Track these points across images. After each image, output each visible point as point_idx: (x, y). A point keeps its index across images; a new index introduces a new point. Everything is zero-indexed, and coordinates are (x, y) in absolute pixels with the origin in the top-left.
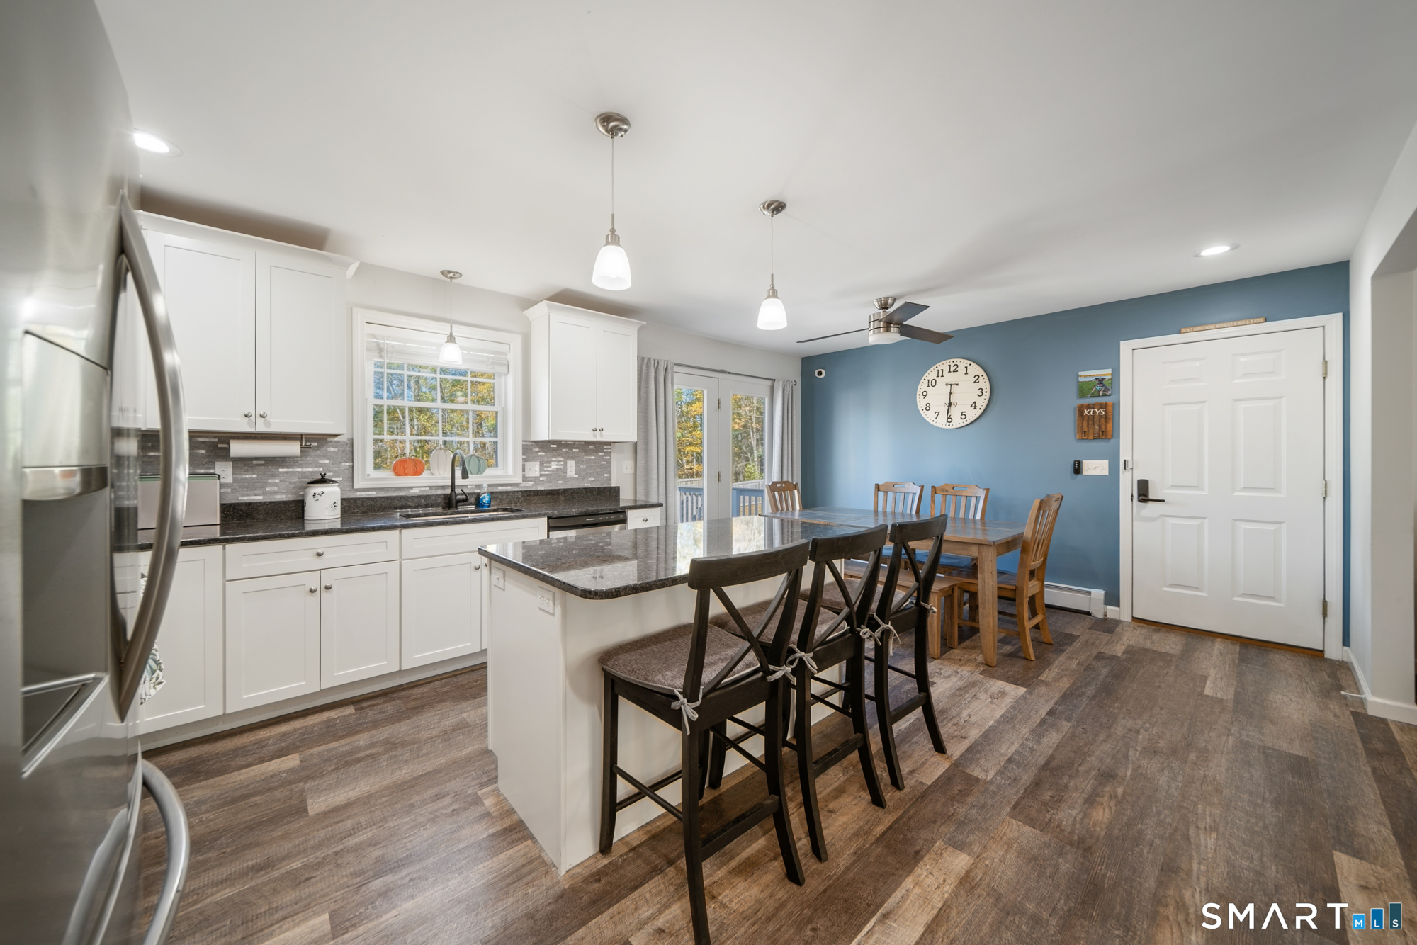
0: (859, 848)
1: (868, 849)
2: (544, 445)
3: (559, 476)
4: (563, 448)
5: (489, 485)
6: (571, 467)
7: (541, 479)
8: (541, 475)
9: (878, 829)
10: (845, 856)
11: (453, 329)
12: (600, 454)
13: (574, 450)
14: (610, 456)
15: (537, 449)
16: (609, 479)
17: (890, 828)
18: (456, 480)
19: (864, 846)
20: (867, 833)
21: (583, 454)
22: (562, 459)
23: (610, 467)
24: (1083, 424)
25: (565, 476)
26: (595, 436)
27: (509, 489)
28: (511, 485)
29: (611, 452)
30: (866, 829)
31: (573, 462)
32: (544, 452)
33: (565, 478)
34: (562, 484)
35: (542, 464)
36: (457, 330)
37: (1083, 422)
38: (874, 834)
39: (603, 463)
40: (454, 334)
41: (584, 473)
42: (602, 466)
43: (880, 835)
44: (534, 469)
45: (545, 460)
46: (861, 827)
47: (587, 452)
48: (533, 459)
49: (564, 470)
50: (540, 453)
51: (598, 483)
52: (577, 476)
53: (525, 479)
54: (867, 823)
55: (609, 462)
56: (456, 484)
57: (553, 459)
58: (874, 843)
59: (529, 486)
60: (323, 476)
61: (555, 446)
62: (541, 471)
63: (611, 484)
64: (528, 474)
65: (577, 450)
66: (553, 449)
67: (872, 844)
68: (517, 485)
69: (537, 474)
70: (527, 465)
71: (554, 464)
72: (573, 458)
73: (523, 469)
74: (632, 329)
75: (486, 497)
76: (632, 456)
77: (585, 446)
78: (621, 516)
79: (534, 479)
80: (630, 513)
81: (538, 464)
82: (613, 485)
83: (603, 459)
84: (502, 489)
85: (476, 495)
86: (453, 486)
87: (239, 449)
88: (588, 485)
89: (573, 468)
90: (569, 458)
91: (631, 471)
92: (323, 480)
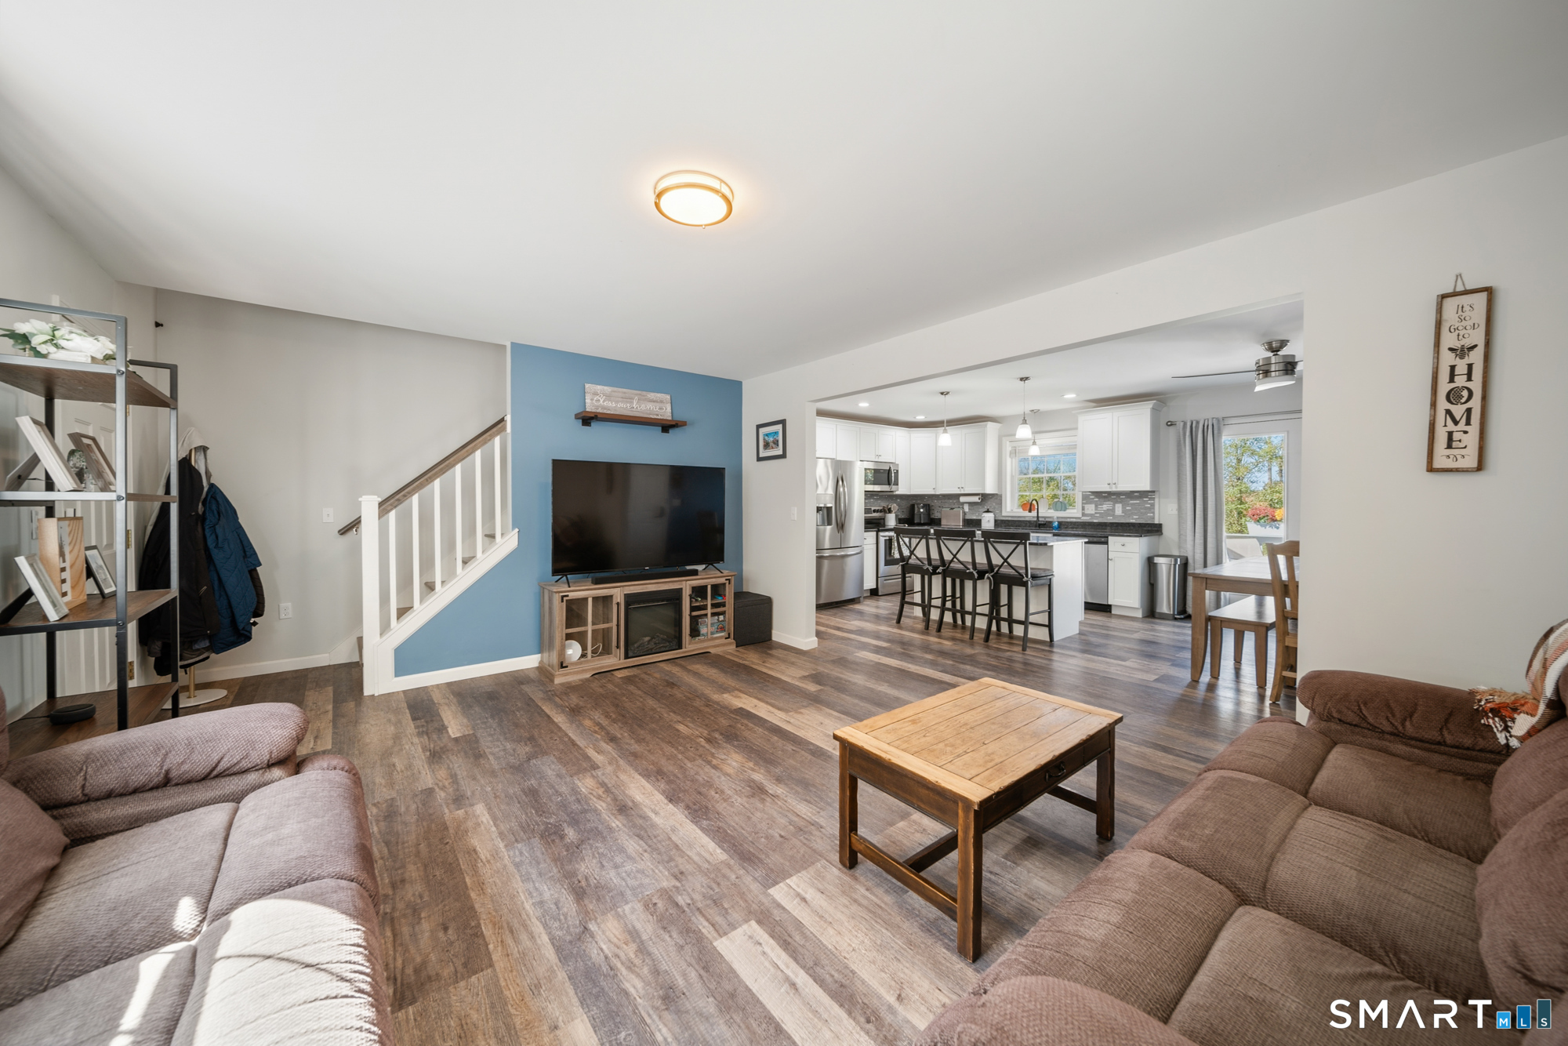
2: (1098, 494)
3: (1109, 514)
4: (1113, 497)
5: (1057, 517)
6: (1119, 509)
7: (1096, 515)
8: (1096, 513)
12: (1146, 500)
13: (1121, 497)
14: (1154, 501)
15: (1093, 498)
16: (1153, 518)
18: (1039, 514)
21: (1128, 500)
22: (1113, 503)
23: (1154, 509)
26: (1111, 488)
27: (1074, 520)
28: (1077, 518)
29: (1155, 498)
31: (1120, 505)
32: (1098, 499)
33: (1113, 515)
34: (1111, 519)
35: (1096, 506)
39: (1147, 506)
41: (1130, 512)
42: (1146, 508)
44: (1091, 509)
45: (1098, 504)
47: (1134, 498)
48: (1090, 503)
49: (1114, 510)
50: (1095, 500)
51: (1142, 520)
52: (1124, 514)
53: (1084, 514)
55: (1153, 505)
57: (1105, 503)
59: (1086, 519)
60: (989, 509)
61: (1109, 495)
62: (1095, 510)
63: (1154, 521)
64: (1086, 512)
65: (1124, 497)
66: (1105, 497)
68: (1081, 518)
69: (1093, 512)
70: (1086, 506)
71: (1106, 506)
72: (1120, 502)
73: (1083, 509)
74: (1143, 413)
75: (1056, 524)
76: (1176, 500)
77: (1131, 495)
78: (1103, 540)
79: (1091, 515)
80: (1111, 539)
81: (1093, 506)
82: (1156, 522)
83: (1146, 502)
84: (1068, 520)
85: (1051, 522)
86: (1038, 517)
87: (962, 499)
88: (1134, 521)
89: (1120, 509)
90: (1117, 502)
91: (1176, 512)
92: (988, 511)
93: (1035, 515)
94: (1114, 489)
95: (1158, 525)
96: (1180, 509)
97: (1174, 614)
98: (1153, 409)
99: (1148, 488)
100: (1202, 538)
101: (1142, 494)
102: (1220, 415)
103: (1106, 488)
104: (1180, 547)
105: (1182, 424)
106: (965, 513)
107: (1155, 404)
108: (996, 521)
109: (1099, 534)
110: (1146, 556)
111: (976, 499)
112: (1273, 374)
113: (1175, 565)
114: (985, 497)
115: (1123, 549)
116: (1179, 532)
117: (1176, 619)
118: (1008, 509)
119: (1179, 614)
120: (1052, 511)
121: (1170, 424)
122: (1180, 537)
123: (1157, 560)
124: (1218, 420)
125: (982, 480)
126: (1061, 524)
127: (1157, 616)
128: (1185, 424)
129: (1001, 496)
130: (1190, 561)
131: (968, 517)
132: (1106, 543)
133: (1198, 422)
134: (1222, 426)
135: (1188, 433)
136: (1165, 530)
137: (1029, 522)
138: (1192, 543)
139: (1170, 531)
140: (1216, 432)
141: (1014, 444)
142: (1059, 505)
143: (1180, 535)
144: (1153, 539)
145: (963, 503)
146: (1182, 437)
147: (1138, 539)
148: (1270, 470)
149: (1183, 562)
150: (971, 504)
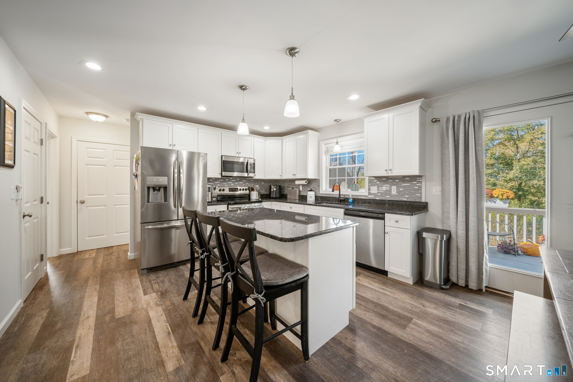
0: (197, 334)
1: (196, 337)
2: (379, 178)
3: (387, 194)
4: (390, 180)
6: (394, 190)
7: (378, 194)
8: (378, 193)
9: (203, 343)
10: (196, 330)
11: (338, 139)
12: (414, 182)
13: (396, 181)
14: (421, 184)
15: (376, 181)
16: (421, 197)
17: (201, 347)
19: (198, 336)
20: (203, 339)
21: (401, 183)
22: (389, 185)
23: (421, 190)
25: (391, 194)
26: (388, 173)
27: (363, 198)
28: (364, 196)
29: (422, 181)
30: (205, 339)
31: (395, 187)
32: (379, 182)
33: (390, 195)
34: (389, 197)
35: (378, 188)
38: (201, 341)
39: (415, 188)
40: (338, 141)
41: (402, 193)
42: (415, 190)
43: (199, 343)
44: (374, 190)
45: (380, 186)
46: (207, 338)
47: (404, 182)
48: (374, 185)
49: (390, 191)
50: (377, 183)
51: (412, 199)
52: (398, 194)
53: (369, 194)
54: (208, 341)
55: (420, 187)
56: (341, 194)
57: (384, 185)
58: (197, 340)
59: (371, 197)
61: (385, 179)
62: (378, 191)
63: (421, 200)
64: (372, 192)
65: (398, 181)
66: (384, 181)
67: (197, 339)
68: (367, 196)
69: (376, 192)
70: (372, 188)
71: (385, 188)
72: (395, 185)
73: (369, 189)
74: (415, 107)
75: (351, 200)
76: (440, 183)
77: (403, 179)
78: (381, 215)
79: (374, 194)
80: (387, 215)
81: (376, 187)
82: (423, 201)
83: (415, 185)
84: (360, 197)
85: (348, 199)
86: (340, 195)
87: (297, 182)
88: (405, 199)
89: (395, 190)
90: (393, 185)
91: (440, 193)
92: (311, 190)
93: (339, 194)
94: (390, 174)
95: (424, 204)
96: (443, 191)
97: (440, 285)
98: (421, 108)
99: (417, 173)
100: (464, 217)
101: (413, 178)
102: (480, 108)
103: (384, 174)
104: (443, 223)
105: (445, 120)
106: (300, 192)
107: (423, 103)
108: (316, 197)
109: (378, 211)
110: (415, 230)
111: (304, 182)
113: (441, 241)
114: (310, 181)
115: (396, 225)
116: (443, 210)
117: (442, 289)
118: (324, 189)
119: (445, 284)
120: (349, 190)
121: (436, 121)
122: (443, 214)
123: (425, 235)
124: (479, 112)
125: (305, 169)
126: (354, 200)
127: (425, 284)
128: (448, 119)
129: (319, 180)
130: (454, 235)
131: (302, 194)
132: (383, 219)
133: (459, 117)
134: (482, 119)
135: (451, 126)
136: (430, 207)
137: (336, 198)
138: (455, 220)
139: (434, 208)
140: (476, 123)
141: (327, 146)
142: (354, 187)
143: (443, 213)
144: (421, 215)
145: (299, 185)
146: (445, 131)
147: (409, 217)
149: (448, 236)
150: (303, 185)
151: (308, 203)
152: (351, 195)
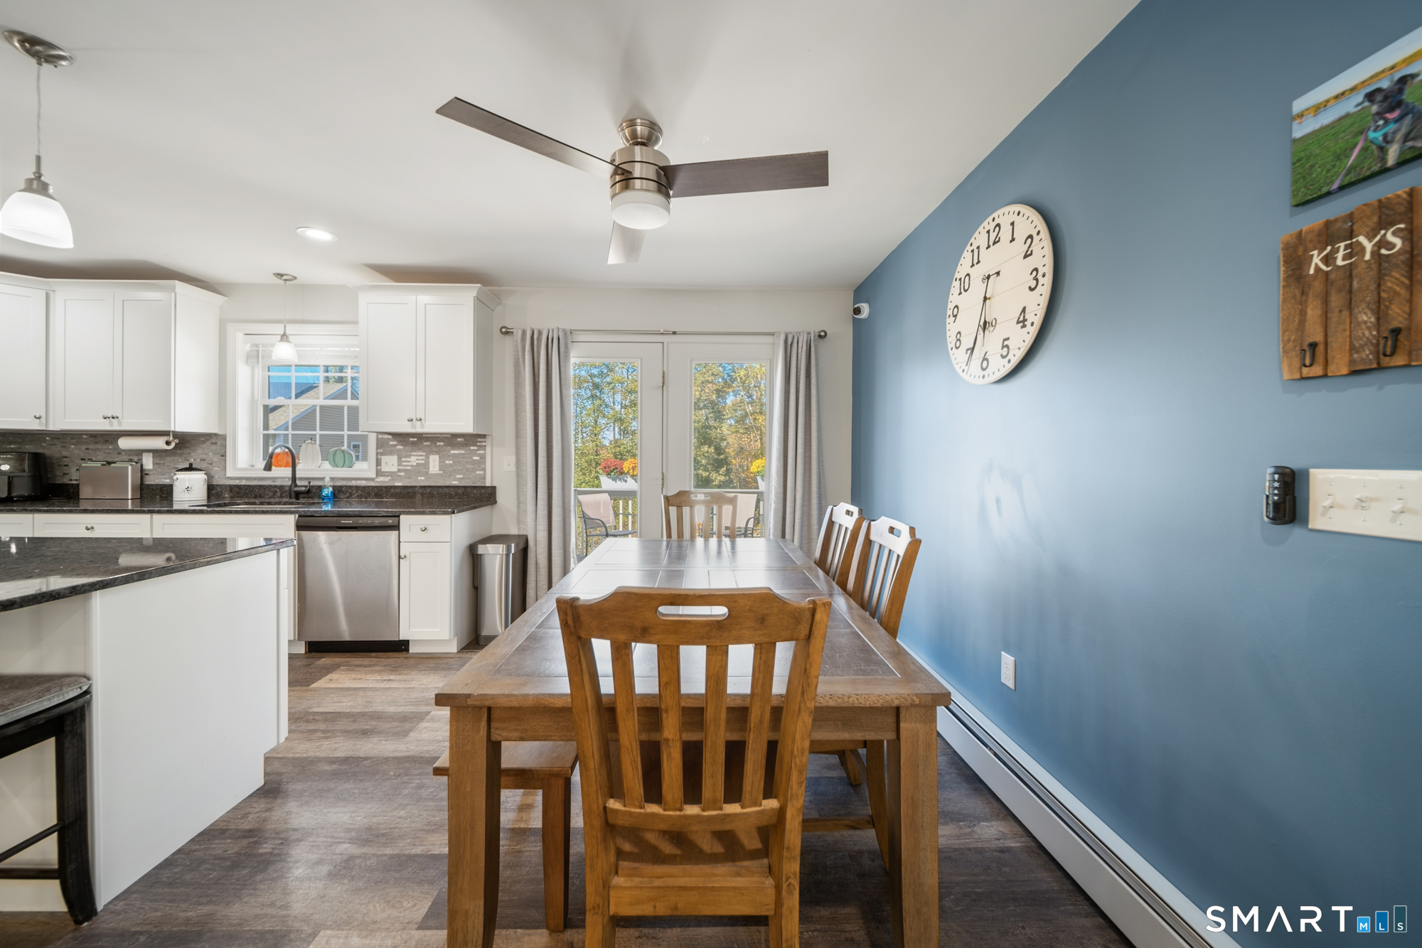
2: (401, 437)
3: (419, 472)
4: (426, 441)
5: (332, 479)
6: (434, 464)
7: (399, 474)
8: (399, 470)
11: (287, 328)
12: (472, 448)
13: (438, 444)
14: (485, 450)
15: (394, 443)
16: (484, 478)
18: (297, 472)
21: (449, 448)
22: (424, 454)
23: (484, 462)
24: (1303, 313)
25: (427, 472)
26: (414, 427)
27: (364, 483)
28: (365, 479)
29: (485, 446)
31: (437, 457)
32: (402, 445)
33: (426, 474)
34: (423, 480)
35: (399, 458)
36: (291, 329)
37: (1303, 303)
39: (475, 458)
40: (288, 333)
41: (451, 469)
42: (474, 462)
44: (390, 463)
45: (404, 454)
47: (454, 446)
48: (391, 453)
49: (426, 465)
50: (397, 447)
51: (468, 481)
52: (441, 472)
53: (379, 473)
55: (483, 457)
56: (297, 476)
57: (413, 453)
59: (383, 481)
60: (191, 465)
61: (416, 439)
62: (398, 465)
63: (485, 483)
64: (384, 468)
65: (442, 444)
66: (413, 443)
68: (372, 479)
69: (394, 469)
70: (384, 459)
71: (415, 459)
72: (437, 453)
73: (378, 463)
74: (466, 296)
75: (327, 492)
76: (514, 450)
77: (452, 439)
78: (390, 521)
79: (391, 474)
80: (406, 519)
81: (395, 458)
82: (488, 484)
83: (475, 454)
84: (354, 483)
85: (320, 488)
86: (294, 478)
87: (124, 443)
88: (455, 483)
89: (437, 463)
90: (432, 452)
91: (513, 468)
92: (191, 468)
93: (290, 476)
94: (419, 430)
95: (490, 490)
96: (518, 464)
98: (478, 300)
99: (472, 429)
100: (546, 508)
101: (466, 439)
102: (569, 328)
103: (409, 428)
104: (519, 522)
105: (520, 333)
106: (143, 473)
107: (481, 290)
108: (211, 489)
110: (467, 544)
111: (159, 443)
112: (638, 183)
113: (507, 555)
114: (185, 442)
115: (424, 536)
116: (517, 497)
118: (240, 463)
120: (327, 466)
121: (507, 333)
122: (518, 507)
123: (483, 549)
124: (565, 333)
125: (165, 404)
126: (339, 491)
128: (524, 332)
129: (224, 438)
130: (531, 543)
131: (150, 480)
132: (396, 527)
133: (540, 333)
134: (570, 344)
135: (528, 346)
136: (500, 496)
137: (281, 487)
138: (534, 515)
139: (505, 497)
140: (562, 349)
141: (255, 338)
142: (339, 457)
143: (518, 503)
144: (481, 512)
145: (137, 452)
146: (520, 353)
147: (447, 517)
148: (614, 429)
149: (521, 546)
150: (156, 453)
151: (176, 507)
152: (327, 479)
